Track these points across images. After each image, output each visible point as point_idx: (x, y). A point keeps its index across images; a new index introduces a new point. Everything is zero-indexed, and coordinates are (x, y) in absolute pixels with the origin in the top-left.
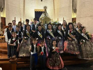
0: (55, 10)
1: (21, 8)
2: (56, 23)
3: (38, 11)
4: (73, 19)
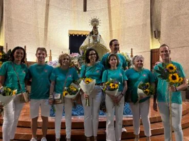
0: (113, 32)
1: (39, 26)
4: (152, 51)
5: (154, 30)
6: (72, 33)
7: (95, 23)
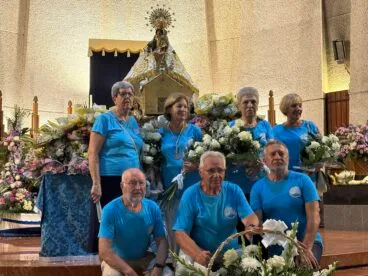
1: (2, 29)
2: (225, 106)
3: (110, 49)
4: (329, 99)
5: (333, 38)
6: (97, 48)
7: (161, 21)
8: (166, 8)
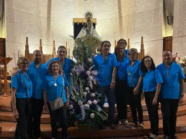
0: (123, 18)
3: (80, 22)
4: (165, 40)
7: (89, 16)
8: (91, 12)
